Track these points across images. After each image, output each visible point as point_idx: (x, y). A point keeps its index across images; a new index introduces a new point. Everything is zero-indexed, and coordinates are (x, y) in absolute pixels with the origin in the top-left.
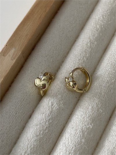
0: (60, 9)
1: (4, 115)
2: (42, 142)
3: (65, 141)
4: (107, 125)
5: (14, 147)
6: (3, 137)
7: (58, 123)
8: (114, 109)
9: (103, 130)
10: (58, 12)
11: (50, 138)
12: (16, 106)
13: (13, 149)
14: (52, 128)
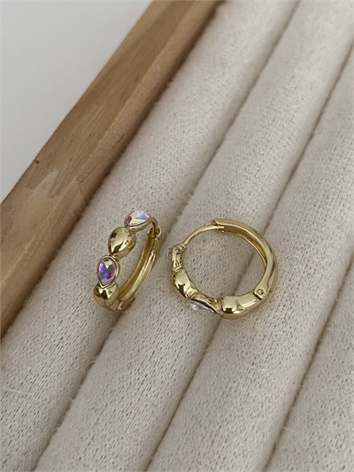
0: (175, 79)
1: (29, 343)
2: (132, 415)
3: (196, 409)
4: (310, 364)
5: (56, 431)
6: (25, 403)
7: (177, 361)
8: (326, 320)
9: (301, 377)
10: (170, 84)
11: (156, 403)
12: (60, 320)
13: (54, 437)
14: (160, 375)
